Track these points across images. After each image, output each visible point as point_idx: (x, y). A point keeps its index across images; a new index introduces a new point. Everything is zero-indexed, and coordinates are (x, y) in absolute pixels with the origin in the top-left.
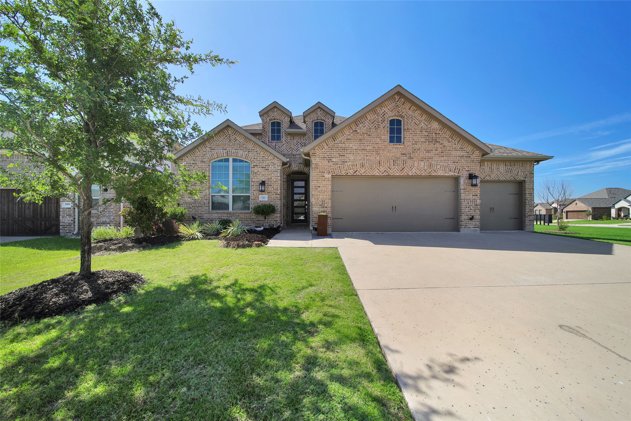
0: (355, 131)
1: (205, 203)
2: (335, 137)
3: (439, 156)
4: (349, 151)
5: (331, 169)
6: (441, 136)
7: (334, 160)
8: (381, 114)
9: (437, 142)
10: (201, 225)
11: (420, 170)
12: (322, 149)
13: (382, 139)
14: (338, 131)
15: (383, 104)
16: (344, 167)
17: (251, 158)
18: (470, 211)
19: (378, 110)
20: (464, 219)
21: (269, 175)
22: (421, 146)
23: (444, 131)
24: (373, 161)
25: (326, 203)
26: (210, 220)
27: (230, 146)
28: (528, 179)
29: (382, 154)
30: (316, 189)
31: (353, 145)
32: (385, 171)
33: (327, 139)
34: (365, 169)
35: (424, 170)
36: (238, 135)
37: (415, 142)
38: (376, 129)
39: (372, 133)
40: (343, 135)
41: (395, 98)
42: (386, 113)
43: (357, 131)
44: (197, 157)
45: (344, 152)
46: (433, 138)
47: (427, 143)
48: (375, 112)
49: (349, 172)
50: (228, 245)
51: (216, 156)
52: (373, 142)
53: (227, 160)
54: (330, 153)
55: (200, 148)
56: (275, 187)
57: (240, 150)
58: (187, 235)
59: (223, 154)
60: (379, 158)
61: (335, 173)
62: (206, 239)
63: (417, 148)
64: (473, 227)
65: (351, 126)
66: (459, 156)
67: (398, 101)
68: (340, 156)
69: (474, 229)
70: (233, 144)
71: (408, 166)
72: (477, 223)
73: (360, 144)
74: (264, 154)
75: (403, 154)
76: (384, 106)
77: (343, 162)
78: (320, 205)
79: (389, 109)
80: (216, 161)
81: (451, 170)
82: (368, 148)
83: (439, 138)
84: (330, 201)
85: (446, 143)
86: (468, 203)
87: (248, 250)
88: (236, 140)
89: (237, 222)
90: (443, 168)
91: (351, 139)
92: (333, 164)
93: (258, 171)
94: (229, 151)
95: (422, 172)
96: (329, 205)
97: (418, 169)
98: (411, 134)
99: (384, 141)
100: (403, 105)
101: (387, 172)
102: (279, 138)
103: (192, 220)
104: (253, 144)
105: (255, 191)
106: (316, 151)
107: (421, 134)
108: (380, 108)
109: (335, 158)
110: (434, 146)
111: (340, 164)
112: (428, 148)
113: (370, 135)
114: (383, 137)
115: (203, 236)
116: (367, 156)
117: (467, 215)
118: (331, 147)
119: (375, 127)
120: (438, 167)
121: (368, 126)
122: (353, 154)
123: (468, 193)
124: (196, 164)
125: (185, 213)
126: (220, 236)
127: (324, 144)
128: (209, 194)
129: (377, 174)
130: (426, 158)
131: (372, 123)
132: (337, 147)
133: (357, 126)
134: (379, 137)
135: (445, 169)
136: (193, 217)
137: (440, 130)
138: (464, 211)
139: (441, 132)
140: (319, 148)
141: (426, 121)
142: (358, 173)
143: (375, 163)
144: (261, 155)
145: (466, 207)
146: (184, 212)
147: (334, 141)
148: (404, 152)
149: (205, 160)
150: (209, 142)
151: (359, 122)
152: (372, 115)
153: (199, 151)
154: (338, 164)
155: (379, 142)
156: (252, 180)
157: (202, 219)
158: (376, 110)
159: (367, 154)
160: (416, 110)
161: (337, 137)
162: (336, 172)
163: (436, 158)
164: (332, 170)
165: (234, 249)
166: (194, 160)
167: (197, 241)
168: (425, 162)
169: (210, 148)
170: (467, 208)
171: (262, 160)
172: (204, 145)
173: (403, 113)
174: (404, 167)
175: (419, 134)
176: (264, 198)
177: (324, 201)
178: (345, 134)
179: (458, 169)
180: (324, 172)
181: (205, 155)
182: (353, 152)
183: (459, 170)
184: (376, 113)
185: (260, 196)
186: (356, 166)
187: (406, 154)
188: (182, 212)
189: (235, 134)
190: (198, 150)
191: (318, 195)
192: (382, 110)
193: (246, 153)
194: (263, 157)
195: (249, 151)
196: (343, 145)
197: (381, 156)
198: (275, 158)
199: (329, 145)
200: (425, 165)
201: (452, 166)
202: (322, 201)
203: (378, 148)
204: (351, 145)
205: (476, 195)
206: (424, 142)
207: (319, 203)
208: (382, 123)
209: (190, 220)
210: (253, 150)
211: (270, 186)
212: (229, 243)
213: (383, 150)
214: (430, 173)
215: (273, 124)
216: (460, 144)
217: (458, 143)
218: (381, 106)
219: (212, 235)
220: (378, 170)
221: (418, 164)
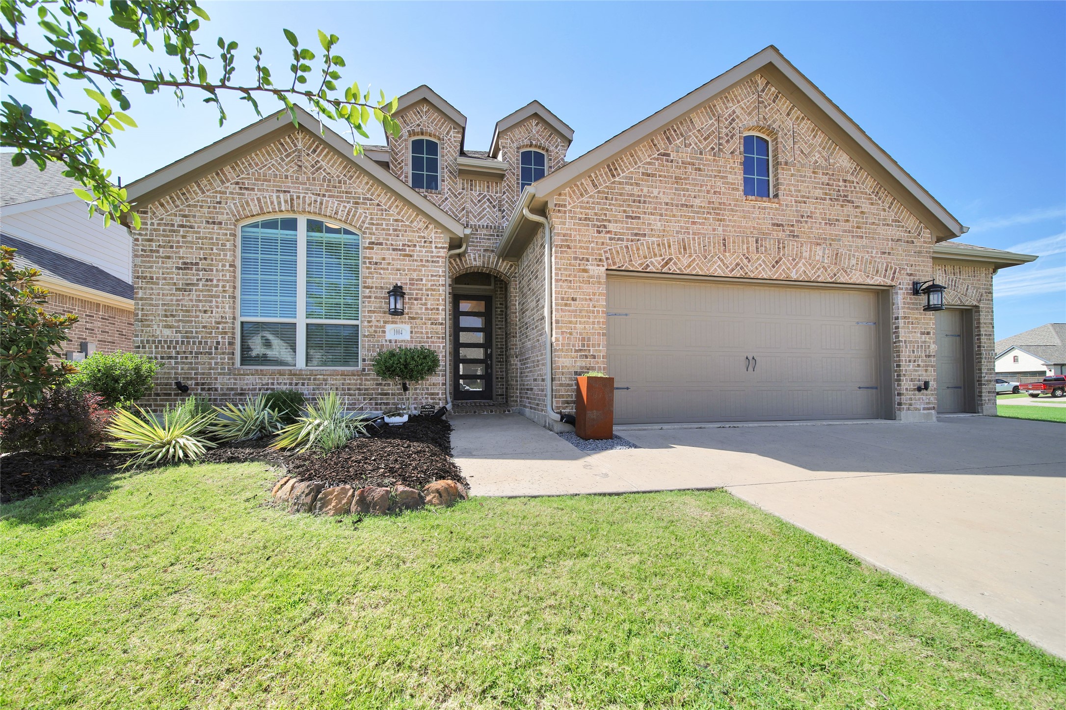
0: (665, 155)
1: (218, 343)
2: (613, 164)
3: (853, 236)
4: (650, 208)
5: (605, 252)
6: (855, 188)
7: (611, 227)
8: (727, 120)
9: (849, 201)
10: (203, 412)
11: (814, 268)
12: (582, 195)
13: (728, 183)
14: (623, 151)
15: (729, 93)
16: (638, 249)
17: (363, 222)
18: (916, 371)
19: (719, 106)
20: (907, 389)
21: (415, 270)
22: (815, 208)
23: (862, 177)
24: (709, 238)
25: (593, 345)
26: (235, 394)
27: (301, 184)
28: (984, 304)
29: (730, 220)
30: (566, 305)
31: (661, 192)
32: (738, 264)
33: (593, 169)
34: (690, 256)
35: (823, 267)
36: (326, 156)
37: (803, 196)
38: (715, 155)
39: (704, 165)
40: (636, 163)
41: (756, 82)
42: (738, 117)
43: (668, 155)
44: (196, 206)
45: (639, 207)
46: (839, 191)
47: (828, 202)
48: (712, 111)
49: (652, 263)
50: (315, 499)
51: (256, 210)
52: (709, 188)
53: (291, 224)
54: (602, 209)
55: (205, 182)
56: (429, 303)
57: (330, 196)
58: (146, 446)
59: (279, 203)
60: (724, 231)
61: (614, 264)
62: (218, 459)
63: (807, 212)
64: (924, 409)
65: (656, 142)
66: (892, 240)
67: (763, 91)
68: (627, 217)
69: (925, 412)
70: (308, 179)
71: (788, 255)
72: (932, 398)
73: (676, 189)
74: (399, 214)
75: (778, 225)
76: (733, 100)
77: (636, 235)
78: (576, 351)
79: (743, 108)
80: (255, 225)
81: (877, 272)
82: (697, 202)
83: (852, 192)
84: (603, 341)
85: (866, 206)
86: (913, 352)
87: (409, 521)
88: (320, 168)
89: (330, 401)
90: (862, 264)
91: (654, 175)
92: (611, 239)
93: (384, 259)
94: (298, 197)
95: (819, 273)
96: (600, 351)
97: (810, 265)
98: (792, 175)
99: (733, 189)
100: (774, 102)
101: (742, 268)
102: (432, 183)
103: (176, 395)
104: (367, 183)
105: (374, 312)
106: (565, 200)
107: (815, 178)
108: (724, 103)
109: (616, 222)
110: (843, 211)
111: (628, 240)
112: (830, 214)
113: (700, 170)
114: (731, 178)
115: (209, 449)
116: (694, 223)
117: (912, 380)
118: (604, 192)
119: (713, 149)
120: (853, 262)
121: (696, 144)
122: (661, 215)
123: (913, 328)
124: (191, 227)
125: (150, 370)
126: (269, 450)
127: (586, 182)
128: (234, 318)
129: (719, 272)
130: (825, 239)
131: (705, 139)
132: (621, 194)
133: (670, 143)
134: (722, 177)
135: (866, 266)
136: (178, 384)
137: (852, 174)
138: (906, 371)
139: (856, 177)
140: (574, 191)
141: (824, 148)
142: (672, 267)
143: (714, 244)
144: (392, 215)
145: (910, 361)
146: (145, 367)
147: (613, 176)
148: (780, 219)
149: (220, 218)
150: (233, 168)
151: (675, 131)
152: (704, 117)
153: (201, 189)
154: (622, 240)
155: (723, 190)
156: (365, 283)
157: (209, 389)
158: (715, 106)
159: (694, 218)
160: (803, 119)
161: (620, 166)
162: (617, 260)
163: (847, 240)
164: (608, 255)
165: (348, 520)
166: (185, 216)
167: (184, 468)
168: (824, 249)
169: (237, 183)
170: (912, 364)
171: (395, 230)
172: (217, 174)
173: (774, 122)
174: (781, 259)
175: (811, 178)
176: (398, 332)
177: (589, 340)
178: (640, 159)
179: (891, 268)
180: (588, 260)
181: (220, 203)
182: (661, 209)
183: (894, 273)
184: (714, 115)
185: (389, 327)
186: (669, 246)
187: (782, 225)
188: (137, 369)
189: (314, 151)
190: (199, 186)
191: (570, 322)
192: (727, 108)
193: (348, 206)
194: (396, 220)
195: (357, 203)
196: (636, 190)
197: (728, 226)
198: (431, 226)
199: (601, 185)
200: (826, 256)
201: (882, 262)
202: (583, 340)
203: (720, 204)
204: (656, 192)
205: (928, 333)
206: (822, 199)
207: (574, 346)
208: (728, 141)
209: (170, 395)
210: (368, 199)
211: (416, 299)
212: (319, 488)
213: (732, 210)
214: (835, 275)
215: (417, 146)
216: (893, 211)
217: (890, 208)
218: (726, 97)
219: (243, 444)
220: (722, 261)
221: (811, 251)
